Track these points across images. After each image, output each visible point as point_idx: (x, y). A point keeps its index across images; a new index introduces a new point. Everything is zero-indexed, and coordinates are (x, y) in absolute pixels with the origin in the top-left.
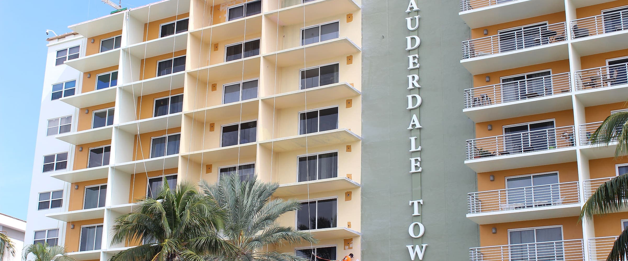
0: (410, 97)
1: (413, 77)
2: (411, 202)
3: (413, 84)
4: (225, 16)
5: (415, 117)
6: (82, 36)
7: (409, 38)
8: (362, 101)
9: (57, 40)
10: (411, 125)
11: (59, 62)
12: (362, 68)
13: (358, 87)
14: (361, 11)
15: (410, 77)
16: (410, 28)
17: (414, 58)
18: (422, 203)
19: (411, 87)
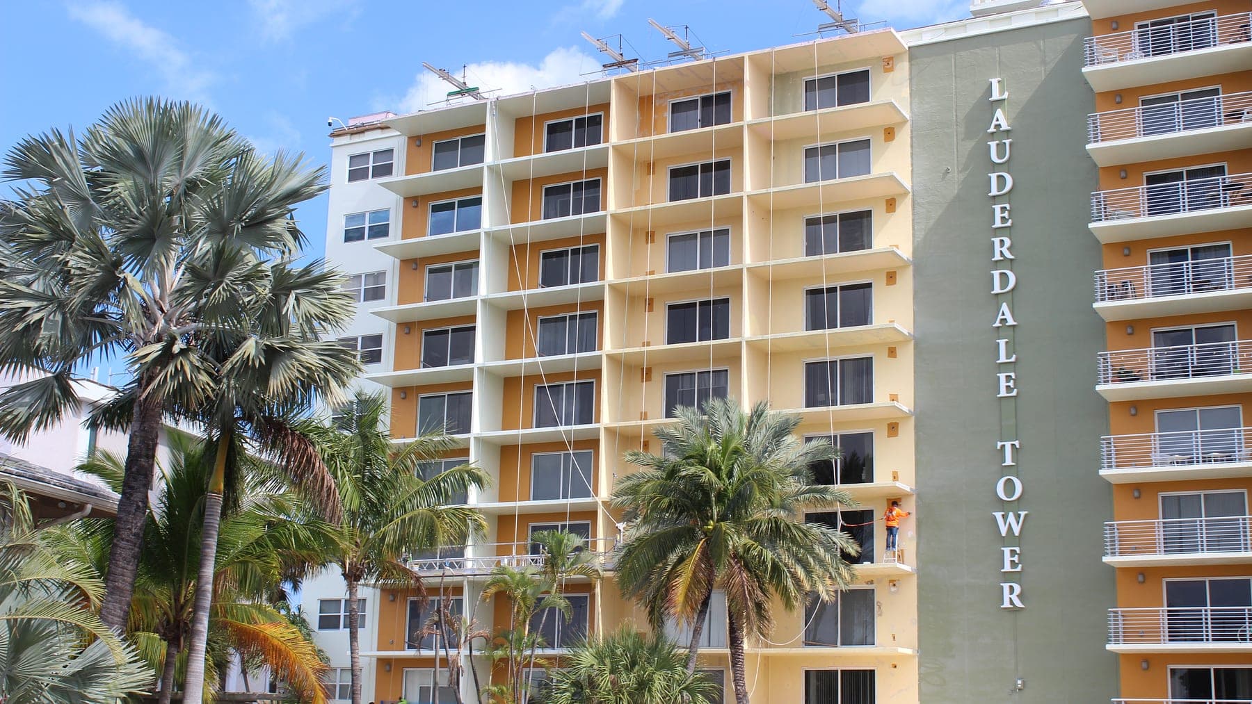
0: (996, 274)
1: (1002, 242)
2: (1000, 444)
3: (1001, 252)
4: (665, 116)
5: (1005, 307)
6: (399, 133)
7: (994, 176)
8: (914, 276)
9: (349, 136)
10: (998, 320)
11: (355, 175)
12: (913, 220)
13: (906, 252)
14: (909, 124)
15: (997, 241)
16: (995, 158)
17: (1003, 209)
18: (1018, 447)
19: (997, 257)
